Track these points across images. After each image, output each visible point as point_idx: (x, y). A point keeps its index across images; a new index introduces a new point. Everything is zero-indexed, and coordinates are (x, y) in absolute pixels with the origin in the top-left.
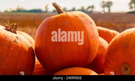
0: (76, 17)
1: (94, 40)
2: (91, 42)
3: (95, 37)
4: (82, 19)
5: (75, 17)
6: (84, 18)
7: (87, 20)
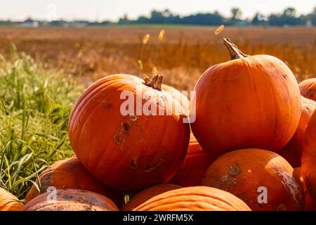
0: (259, 66)
1: (287, 107)
2: (282, 108)
3: (289, 100)
4: (269, 70)
5: (257, 66)
6: (273, 68)
7: (277, 72)
